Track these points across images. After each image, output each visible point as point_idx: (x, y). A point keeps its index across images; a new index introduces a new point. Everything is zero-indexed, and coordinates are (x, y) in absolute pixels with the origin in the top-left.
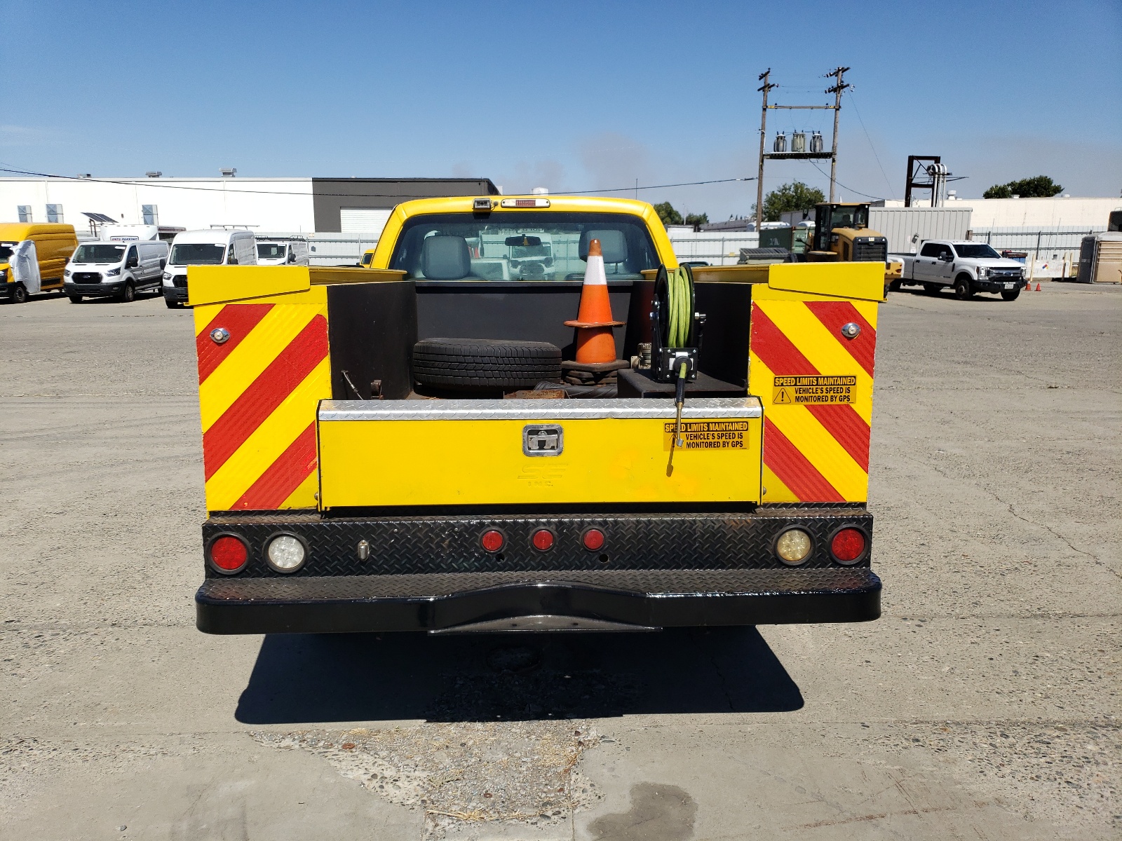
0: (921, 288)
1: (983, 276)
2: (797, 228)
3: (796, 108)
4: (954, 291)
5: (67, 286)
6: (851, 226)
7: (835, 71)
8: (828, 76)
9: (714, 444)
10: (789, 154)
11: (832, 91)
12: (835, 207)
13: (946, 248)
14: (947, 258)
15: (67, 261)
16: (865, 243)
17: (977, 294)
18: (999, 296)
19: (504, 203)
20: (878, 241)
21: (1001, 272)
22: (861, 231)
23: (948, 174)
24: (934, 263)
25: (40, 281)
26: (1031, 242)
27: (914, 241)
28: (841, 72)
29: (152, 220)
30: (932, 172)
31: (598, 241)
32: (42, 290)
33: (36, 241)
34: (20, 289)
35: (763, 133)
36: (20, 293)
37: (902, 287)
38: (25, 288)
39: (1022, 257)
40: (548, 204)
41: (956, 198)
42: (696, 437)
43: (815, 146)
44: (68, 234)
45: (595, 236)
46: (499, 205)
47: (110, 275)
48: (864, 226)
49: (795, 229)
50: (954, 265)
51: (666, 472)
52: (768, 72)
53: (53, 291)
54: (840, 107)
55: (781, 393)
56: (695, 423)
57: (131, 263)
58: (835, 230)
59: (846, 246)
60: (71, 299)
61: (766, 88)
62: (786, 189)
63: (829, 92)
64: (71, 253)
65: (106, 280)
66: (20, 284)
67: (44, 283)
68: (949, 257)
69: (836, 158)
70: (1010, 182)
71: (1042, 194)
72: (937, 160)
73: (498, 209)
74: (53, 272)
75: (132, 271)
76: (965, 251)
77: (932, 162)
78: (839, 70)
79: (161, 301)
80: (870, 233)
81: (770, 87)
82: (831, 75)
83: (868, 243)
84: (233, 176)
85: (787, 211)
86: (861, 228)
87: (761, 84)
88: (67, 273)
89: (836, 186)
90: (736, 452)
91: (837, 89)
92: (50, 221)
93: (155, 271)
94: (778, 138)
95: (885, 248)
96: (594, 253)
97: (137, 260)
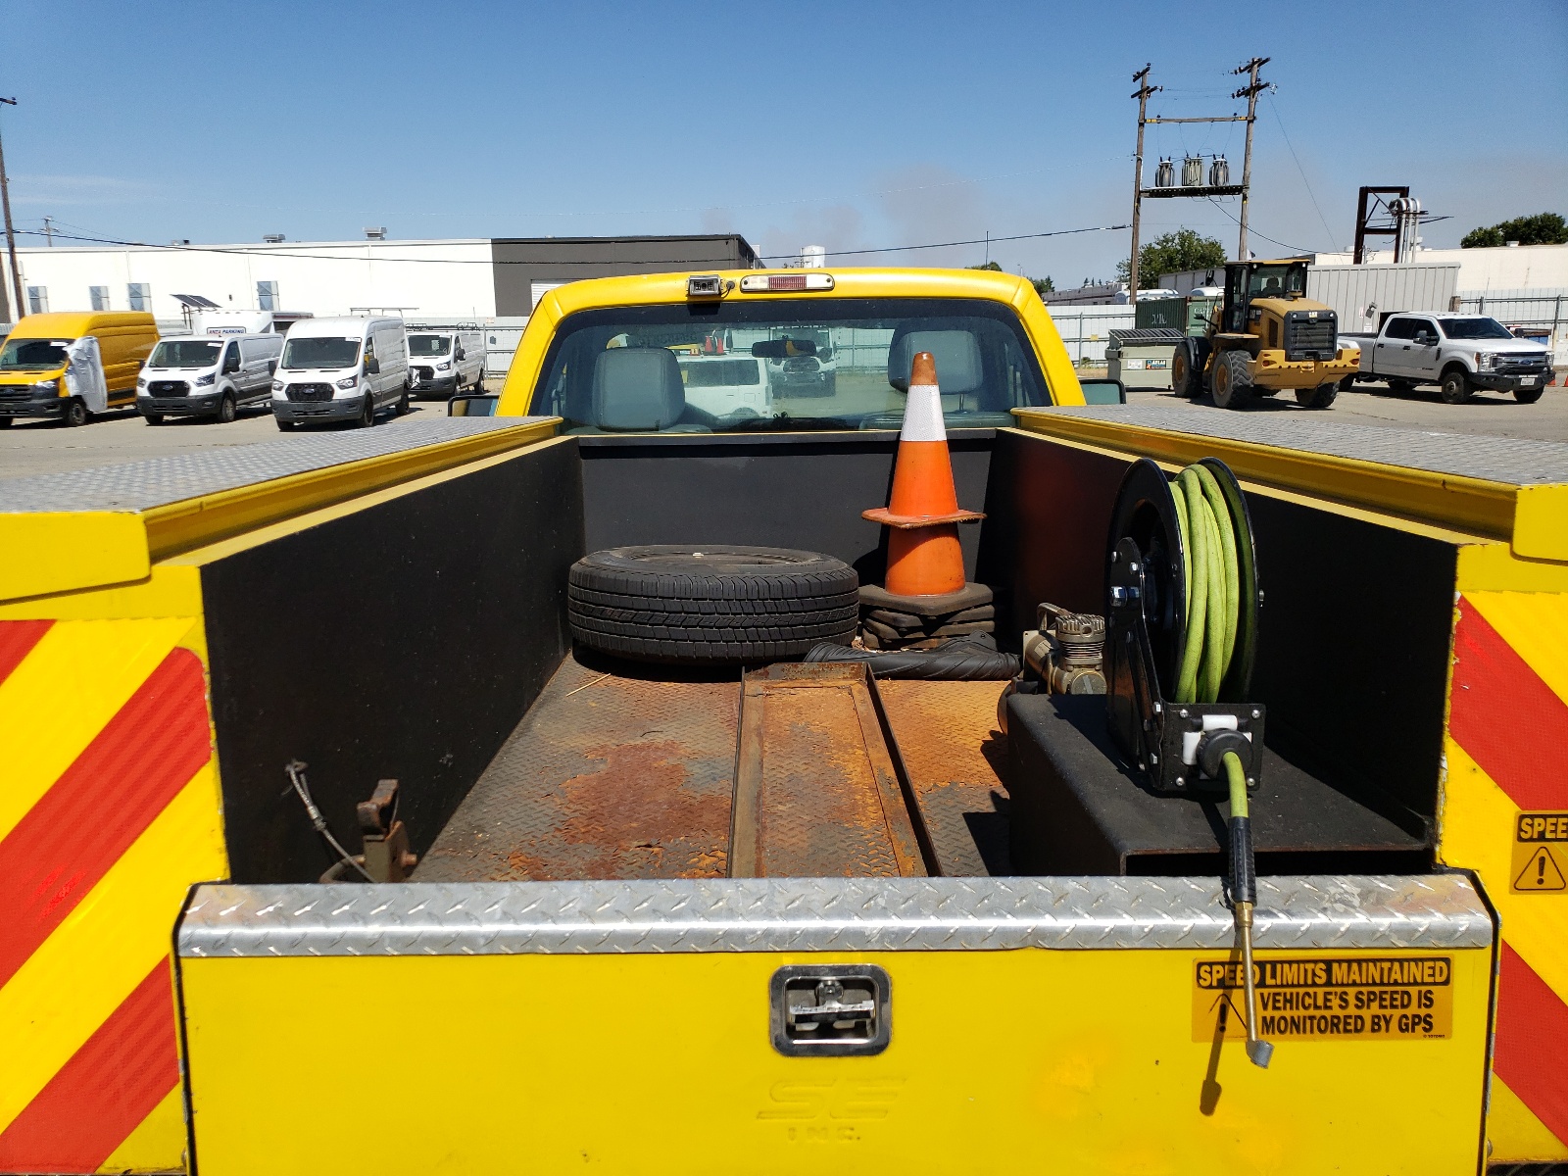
0: (1385, 385)
1: (1487, 368)
2: (1194, 298)
3: (1189, 121)
4: (1438, 389)
5: (143, 400)
6: (1282, 294)
7: (1247, 64)
8: (1236, 73)
9: (1346, 1023)
10: (1177, 190)
11: (1242, 94)
12: (1255, 267)
13: (1426, 325)
14: (1428, 340)
15: (142, 365)
16: (1304, 320)
17: (1475, 393)
18: (1510, 396)
19: (746, 283)
20: (1324, 317)
21: (1514, 359)
22: (1296, 301)
23: (1422, 213)
24: (1407, 348)
25: (105, 394)
26: (1546, 311)
27: (1369, 314)
28: (1256, 66)
29: (271, 302)
30: (1397, 211)
31: (930, 356)
32: (109, 407)
33: (101, 337)
34: (77, 406)
35: (1139, 160)
36: (78, 412)
37: (1355, 384)
38: (84, 404)
39: (1542, 335)
40: (830, 285)
41: (1423, 248)
42: (1291, 1001)
43: (1217, 177)
44: (146, 327)
45: (923, 344)
46: (737, 288)
47: (199, 385)
48: (1301, 294)
49: (1190, 301)
50: (1439, 350)
51: (1198, 1102)
52: (1147, 70)
53: (126, 408)
54: (1255, 118)
55: (1536, 862)
56: (1290, 962)
57: (231, 367)
58: (1256, 302)
59: (1273, 325)
60: (148, 419)
61: (1144, 93)
62: (1166, 241)
63: (1238, 96)
64: (147, 353)
65: (195, 391)
66: (78, 399)
67: (111, 397)
68: (1432, 337)
69: (1249, 193)
70: (1500, 223)
71: (1550, 240)
72: (1404, 192)
73: (735, 295)
74: (123, 381)
75: (231, 379)
76: (1456, 329)
77: (1396, 196)
78: (1254, 63)
79: (270, 421)
80: (1310, 305)
81: (1149, 92)
82: (1241, 71)
83: (1307, 321)
84: (382, 239)
85: (1169, 271)
86: (1295, 298)
87: (1137, 87)
88: (141, 382)
89: (1248, 236)
90: (1414, 1047)
91: (1249, 92)
92: (133, 308)
93: (264, 378)
94: (1161, 167)
95: (1334, 328)
96: (922, 379)
97: (238, 362)
